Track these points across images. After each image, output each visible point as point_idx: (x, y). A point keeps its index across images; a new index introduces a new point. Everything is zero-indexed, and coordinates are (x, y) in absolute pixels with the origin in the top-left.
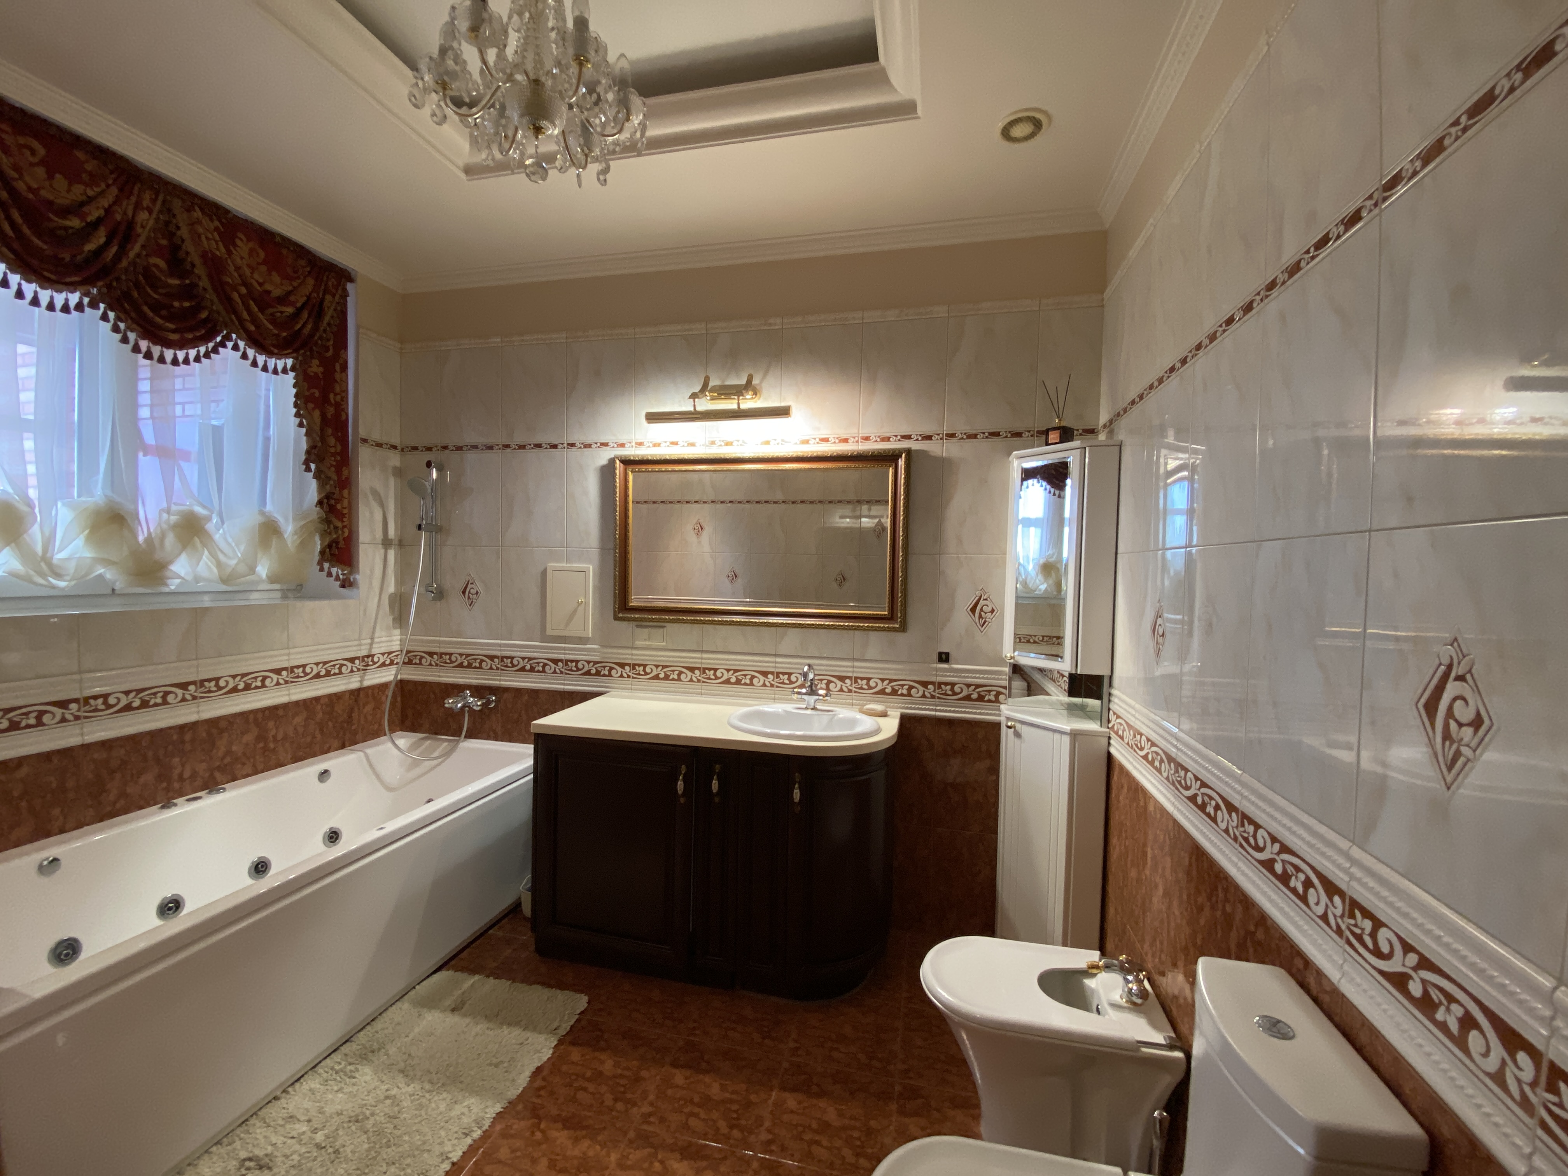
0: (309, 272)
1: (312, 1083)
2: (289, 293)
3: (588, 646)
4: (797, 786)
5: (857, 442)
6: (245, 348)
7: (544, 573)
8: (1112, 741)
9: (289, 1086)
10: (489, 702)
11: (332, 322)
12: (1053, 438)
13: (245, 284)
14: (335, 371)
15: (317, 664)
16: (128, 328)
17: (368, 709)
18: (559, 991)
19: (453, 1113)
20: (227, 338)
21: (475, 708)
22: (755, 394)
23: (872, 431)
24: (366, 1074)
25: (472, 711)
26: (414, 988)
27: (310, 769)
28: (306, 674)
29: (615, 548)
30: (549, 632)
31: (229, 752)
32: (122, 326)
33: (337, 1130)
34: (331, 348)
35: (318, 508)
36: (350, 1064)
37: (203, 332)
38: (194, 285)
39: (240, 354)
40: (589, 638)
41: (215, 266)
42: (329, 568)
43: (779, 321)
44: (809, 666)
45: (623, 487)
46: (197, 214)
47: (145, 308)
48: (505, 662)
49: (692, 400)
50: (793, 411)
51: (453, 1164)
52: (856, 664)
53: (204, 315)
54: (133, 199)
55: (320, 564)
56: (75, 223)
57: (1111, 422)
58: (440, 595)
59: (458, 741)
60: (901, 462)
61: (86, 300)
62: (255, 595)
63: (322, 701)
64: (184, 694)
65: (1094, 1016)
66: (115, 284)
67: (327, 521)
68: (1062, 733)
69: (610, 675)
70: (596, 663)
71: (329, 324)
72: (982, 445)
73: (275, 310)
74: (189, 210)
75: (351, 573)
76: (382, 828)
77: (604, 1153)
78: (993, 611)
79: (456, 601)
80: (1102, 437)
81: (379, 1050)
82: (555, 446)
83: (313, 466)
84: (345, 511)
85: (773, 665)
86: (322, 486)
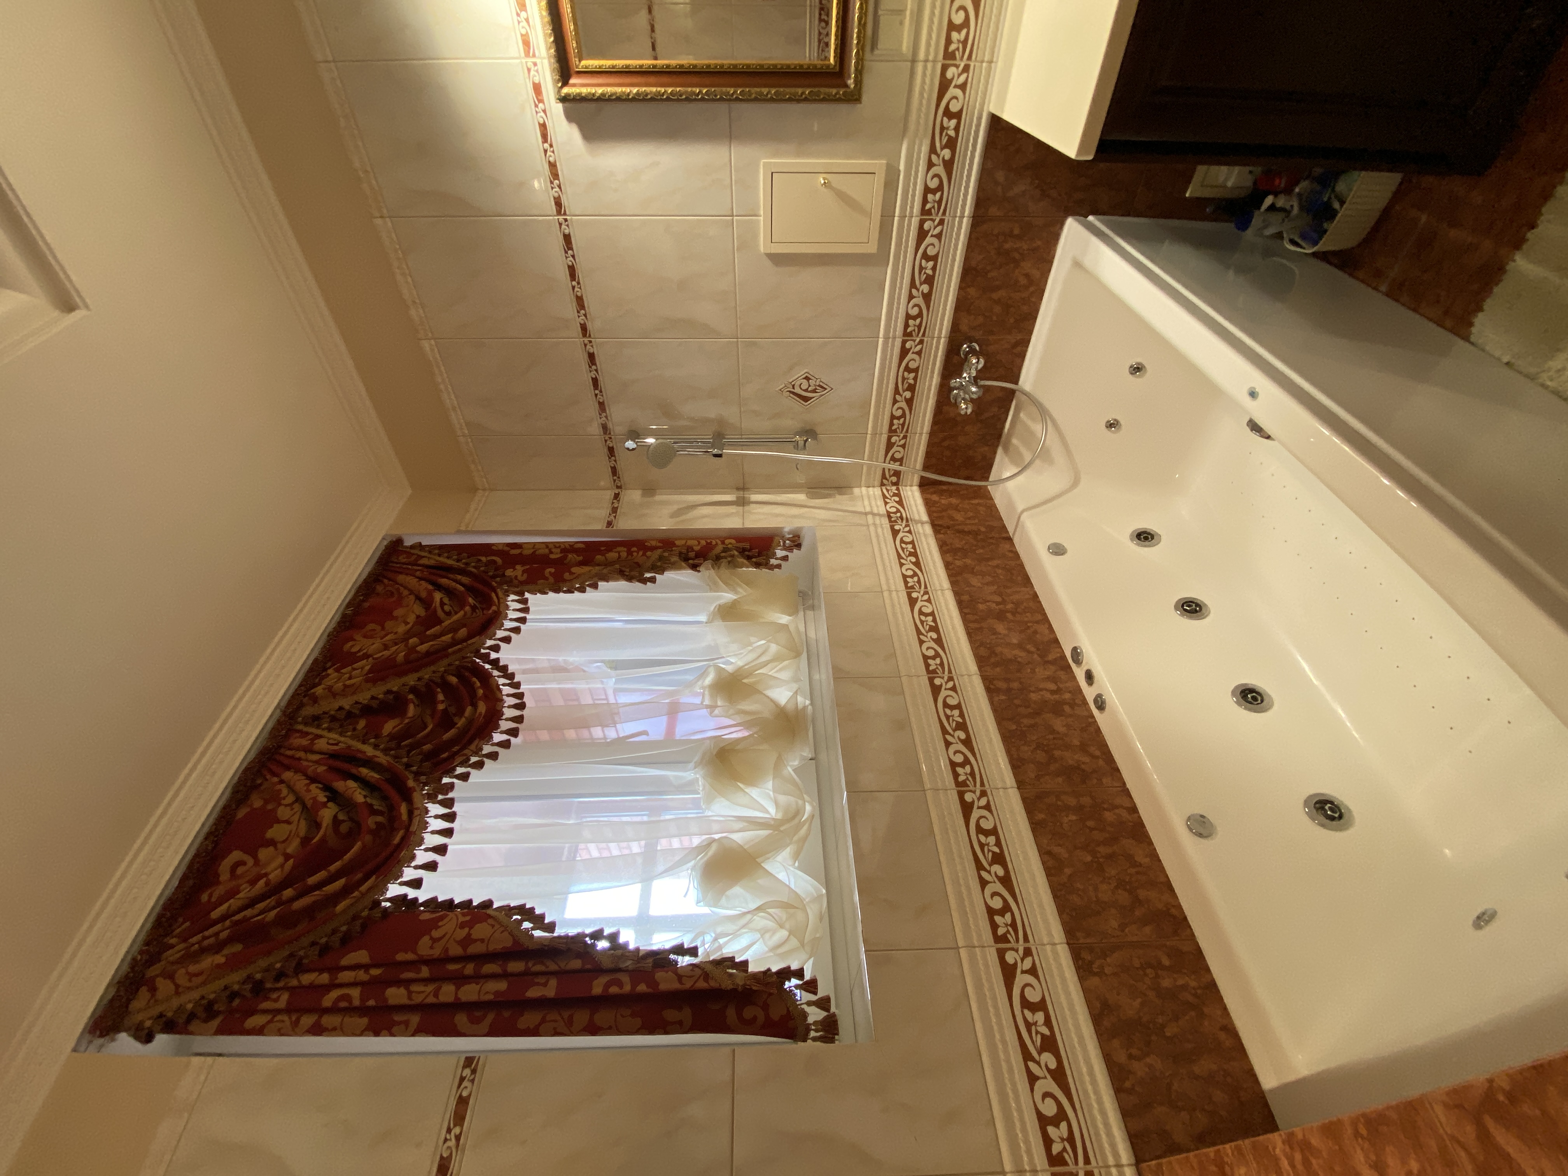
3: (902, 167)
6: (496, 640)
10: (971, 350)
13: (406, 639)
14: (521, 554)
15: (902, 564)
16: (476, 753)
17: (960, 516)
20: (486, 658)
21: (979, 370)
25: (982, 375)
27: (1047, 568)
28: (915, 574)
30: (871, 248)
31: (1020, 646)
32: (474, 759)
34: (489, 558)
35: (701, 569)
37: (474, 679)
38: (413, 690)
39: (504, 645)
40: (888, 166)
41: (385, 670)
42: (777, 559)
46: (319, 690)
47: (447, 736)
48: (913, 329)
53: (454, 680)
54: (301, 754)
55: (772, 568)
56: (327, 814)
58: (809, 431)
61: (437, 797)
63: (950, 560)
64: (947, 689)
66: (414, 769)
67: (717, 559)
69: (960, 112)
71: (458, 561)
73: (439, 610)
74: (315, 700)
75: (782, 537)
79: (820, 411)
82: (567, 238)
83: (648, 575)
84: (703, 543)
86: (673, 566)
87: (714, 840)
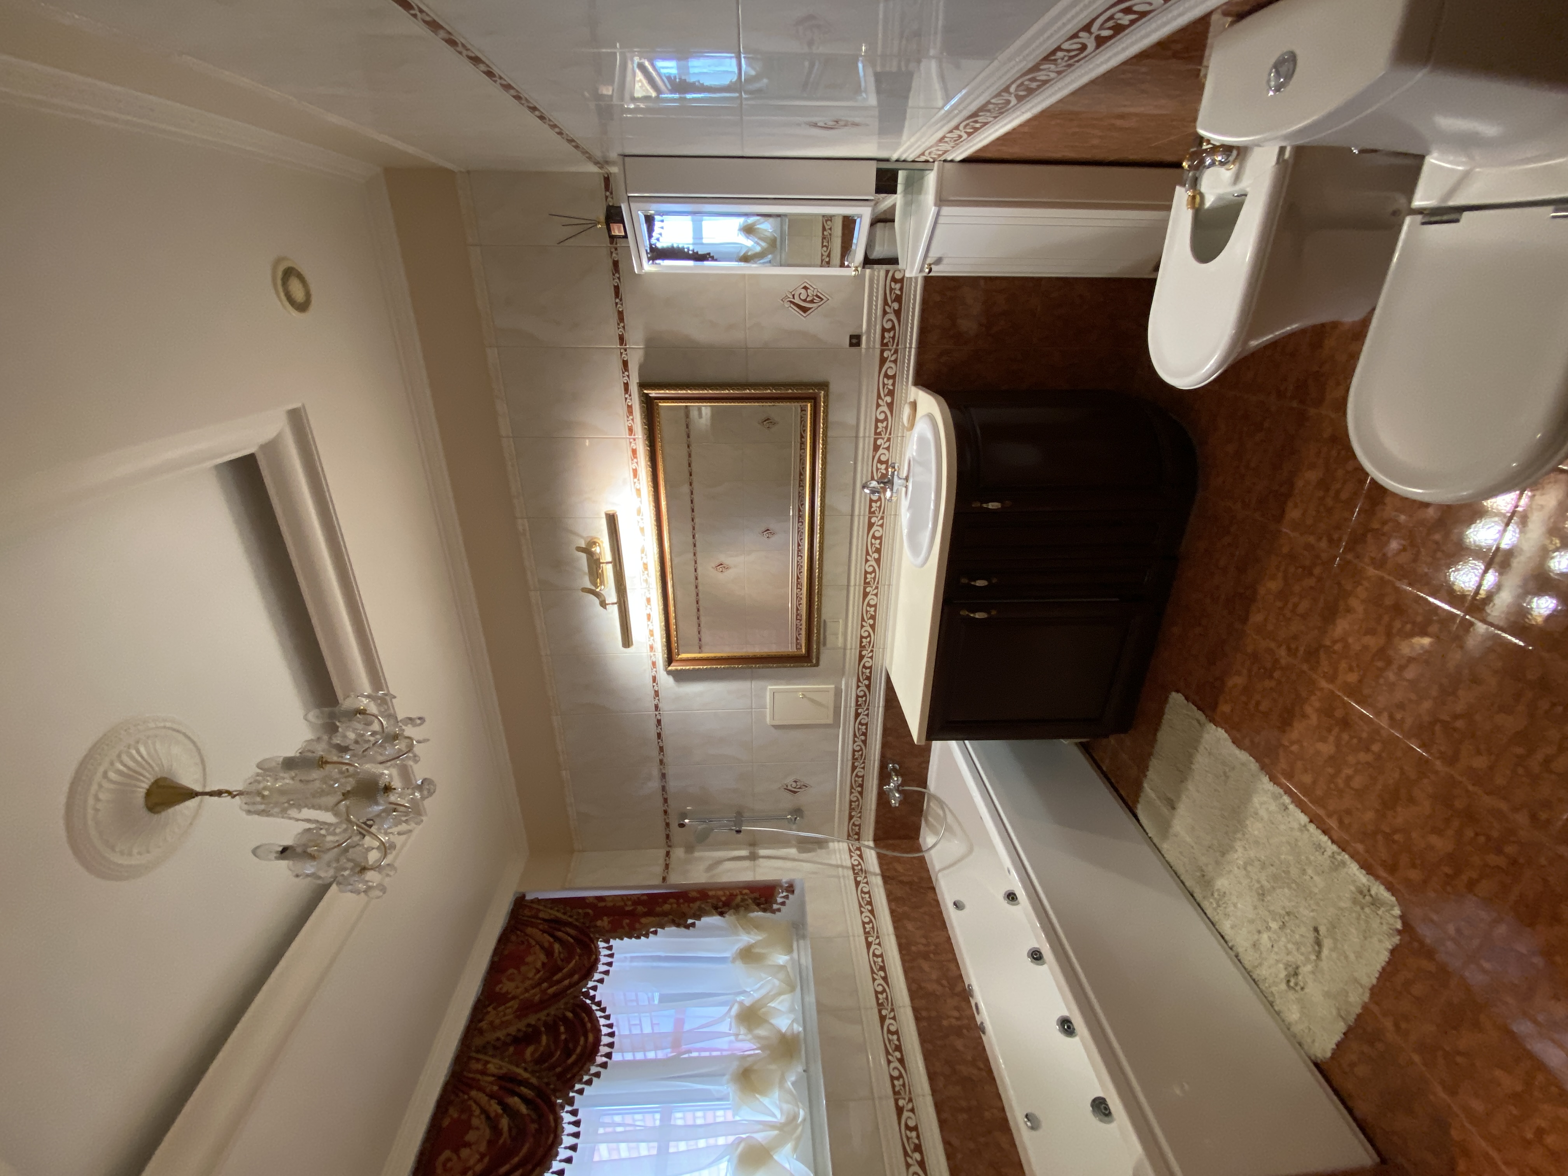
0: (521, 931)
1: (1226, 927)
2: (542, 947)
3: (843, 687)
4: (985, 505)
5: (634, 440)
6: (594, 981)
7: (776, 727)
8: (949, 159)
9: (1228, 945)
10: (894, 769)
11: (562, 911)
12: (620, 231)
13: (539, 984)
14: (606, 906)
15: (862, 912)
16: (587, 1072)
17: (900, 868)
18: (1165, 717)
19: (1266, 817)
20: (586, 995)
21: (899, 782)
22: (595, 543)
23: (623, 424)
24: (1222, 883)
25: (902, 785)
26: (1150, 838)
27: (954, 919)
28: (871, 921)
29: (751, 668)
30: (830, 721)
31: (938, 982)
32: (586, 1078)
33: (1269, 911)
34: (585, 911)
35: (727, 916)
36: (1212, 895)
37: (584, 1015)
38: (545, 1024)
39: (599, 985)
40: (836, 687)
41: (526, 1008)
42: (778, 904)
43: (520, 521)
44: (864, 487)
45: (693, 662)
46: (484, 1025)
47: (570, 1061)
48: (858, 757)
49: (607, 607)
50: (610, 509)
51: (1311, 821)
52: (861, 434)
53: (570, 1015)
54: (479, 1076)
55: (774, 912)
56: (505, 1123)
57: (596, 163)
58: (798, 812)
59: (929, 794)
60: (653, 393)
61: (568, 1108)
62: (803, 961)
63: (894, 907)
64: (890, 1018)
65: (1248, 201)
66: (552, 1086)
67: (737, 908)
68: (938, 215)
69: (870, 668)
70: (859, 680)
71: (565, 914)
72: (629, 305)
73: (558, 959)
74: (481, 1032)
75: (781, 886)
76: (1009, 871)
77: (1318, 693)
78: (805, 288)
79: (804, 799)
80: (614, 170)
81: (1202, 871)
82: (659, 722)
83: (690, 921)
84: (728, 893)
85: (862, 518)
86: (707, 913)
87: (743, 1139)
